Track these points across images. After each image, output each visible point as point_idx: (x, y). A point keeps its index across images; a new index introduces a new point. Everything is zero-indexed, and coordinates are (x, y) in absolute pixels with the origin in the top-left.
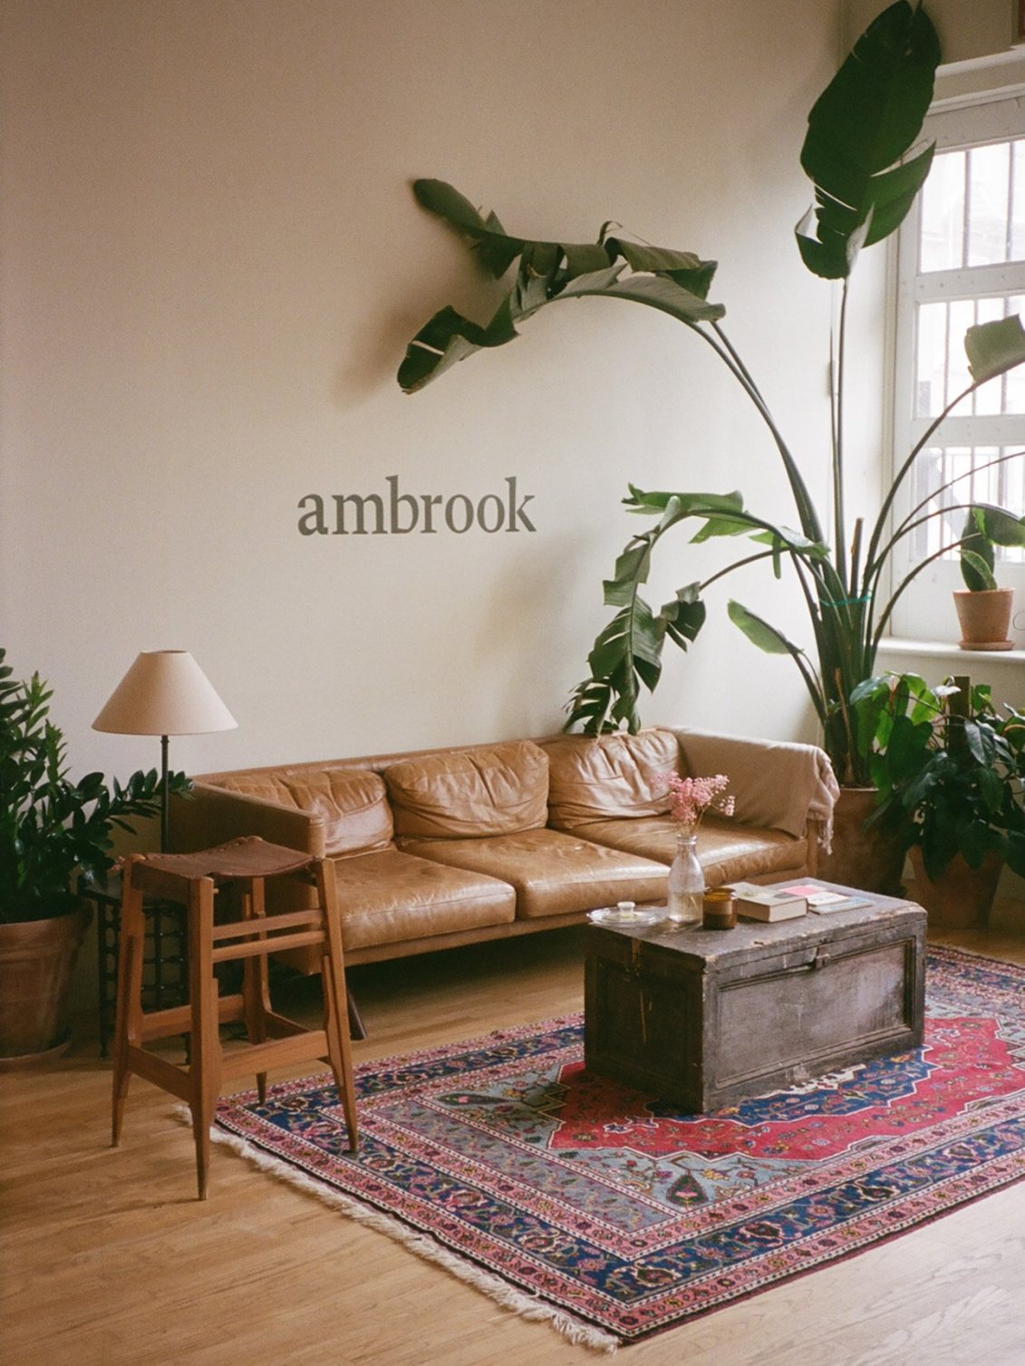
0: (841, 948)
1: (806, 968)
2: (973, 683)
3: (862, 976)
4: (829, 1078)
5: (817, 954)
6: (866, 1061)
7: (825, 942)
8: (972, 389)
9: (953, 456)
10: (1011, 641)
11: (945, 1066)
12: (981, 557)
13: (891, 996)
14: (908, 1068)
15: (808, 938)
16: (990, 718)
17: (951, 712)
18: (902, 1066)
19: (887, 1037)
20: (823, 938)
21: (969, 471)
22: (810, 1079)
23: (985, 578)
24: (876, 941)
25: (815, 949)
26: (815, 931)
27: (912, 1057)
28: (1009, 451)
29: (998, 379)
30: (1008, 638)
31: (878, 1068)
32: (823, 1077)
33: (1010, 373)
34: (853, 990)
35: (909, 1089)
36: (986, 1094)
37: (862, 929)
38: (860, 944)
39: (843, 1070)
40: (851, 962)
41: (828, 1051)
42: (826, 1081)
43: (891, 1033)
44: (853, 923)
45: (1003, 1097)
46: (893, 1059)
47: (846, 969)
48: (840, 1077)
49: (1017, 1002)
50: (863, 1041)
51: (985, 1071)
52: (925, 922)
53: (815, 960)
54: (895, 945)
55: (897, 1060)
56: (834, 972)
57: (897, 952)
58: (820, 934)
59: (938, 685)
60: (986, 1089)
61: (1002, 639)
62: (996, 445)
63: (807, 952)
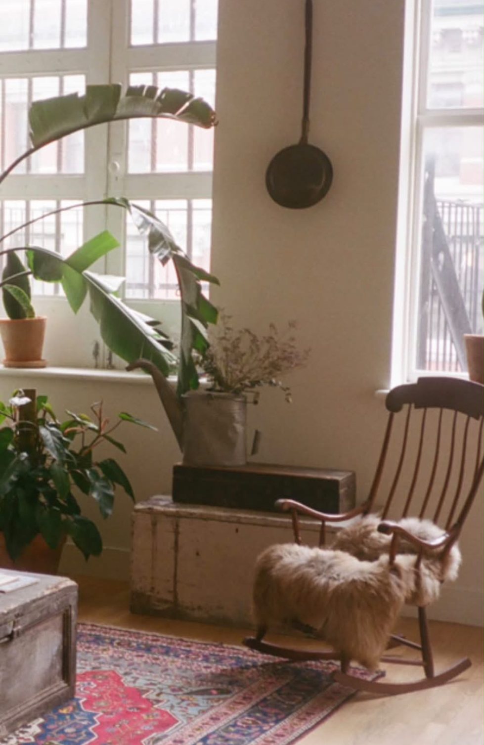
0: (27, 620)
1: (6, 639)
2: (38, 394)
3: (38, 642)
4: (23, 732)
5: (14, 626)
6: (42, 715)
7: (17, 616)
8: (27, 154)
9: (11, 210)
10: (44, 360)
11: (104, 713)
12: (23, 291)
13: (55, 658)
14: (78, 718)
15: (8, 613)
16: (52, 422)
17: (20, 419)
18: (71, 716)
19: (53, 693)
20: (17, 612)
21: (24, 222)
22: (9, 735)
23: (25, 308)
24: (49, 613)
25: (12, 623)
26: (12, 607)
27: (74, 708)
28: (65, 204)
29: (54, 145)
30: (43, 357)
31: (54, 720)
32: (17, 732)
33: (65, 139)
34: (32, 656)
35: (90, 735)
36: (151, 732)
37: (41, 602)
38: (39, 615)
39: (29, 725)
40: (31, 631)
41: (19, 709)
42: (21, 735)
43: (55, 689)
44: (34, 598)
45: (166, 732)
46: (61, 711)
47: (28, 638)
48: (30, 731)
49: (121, 655)
50: (39, 698)
51: (137, 713)
52: (76, 593)
53: (13, 632)
54: (57, 615)
55: (64, 711)
56: (21, 641)
57: (58, 620)
58: (15, 610)
59: (10, 398)
60: (147, 728)
61: (39, 359)
62: (53, 199)
63: (7, 626)
